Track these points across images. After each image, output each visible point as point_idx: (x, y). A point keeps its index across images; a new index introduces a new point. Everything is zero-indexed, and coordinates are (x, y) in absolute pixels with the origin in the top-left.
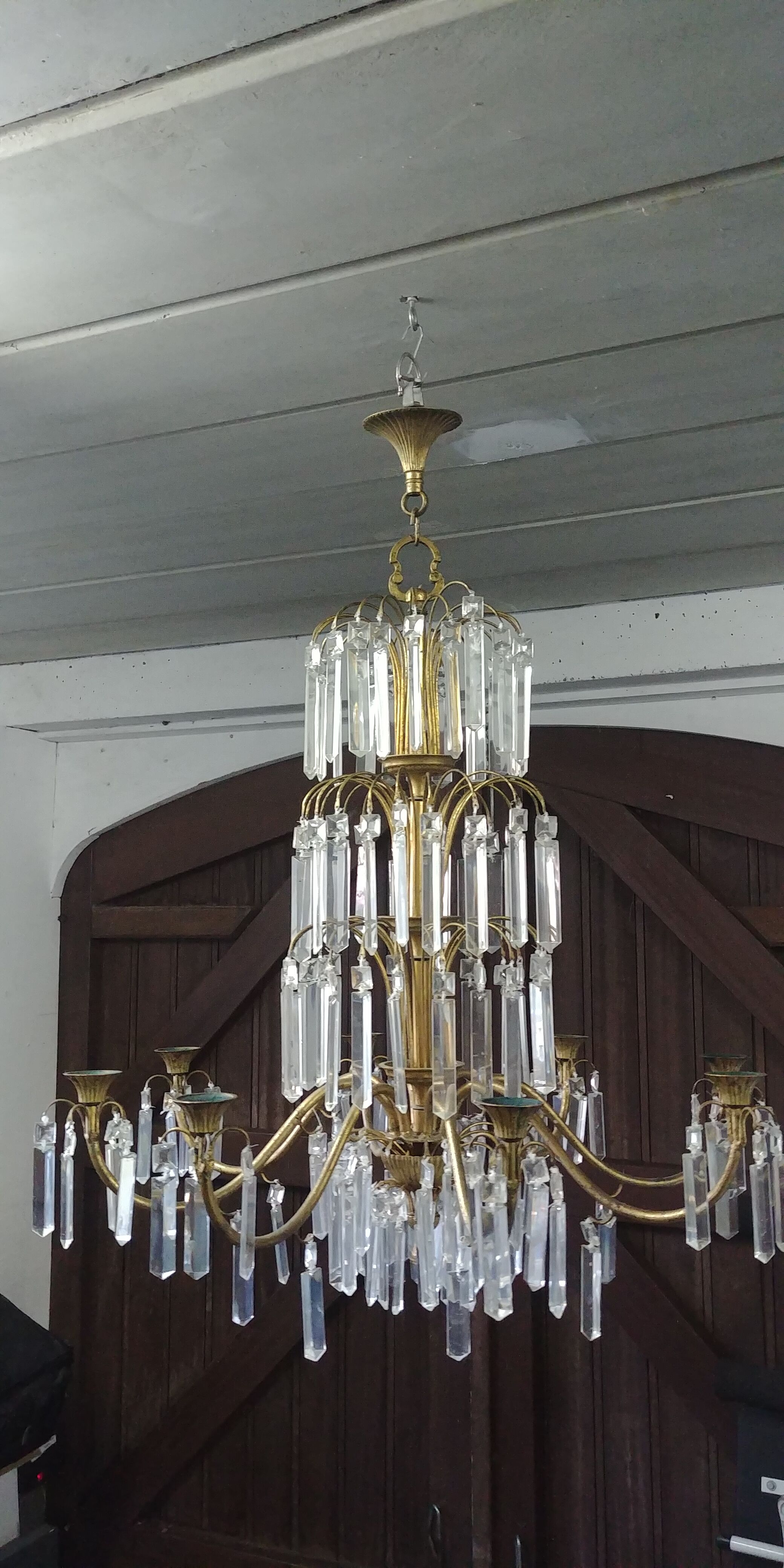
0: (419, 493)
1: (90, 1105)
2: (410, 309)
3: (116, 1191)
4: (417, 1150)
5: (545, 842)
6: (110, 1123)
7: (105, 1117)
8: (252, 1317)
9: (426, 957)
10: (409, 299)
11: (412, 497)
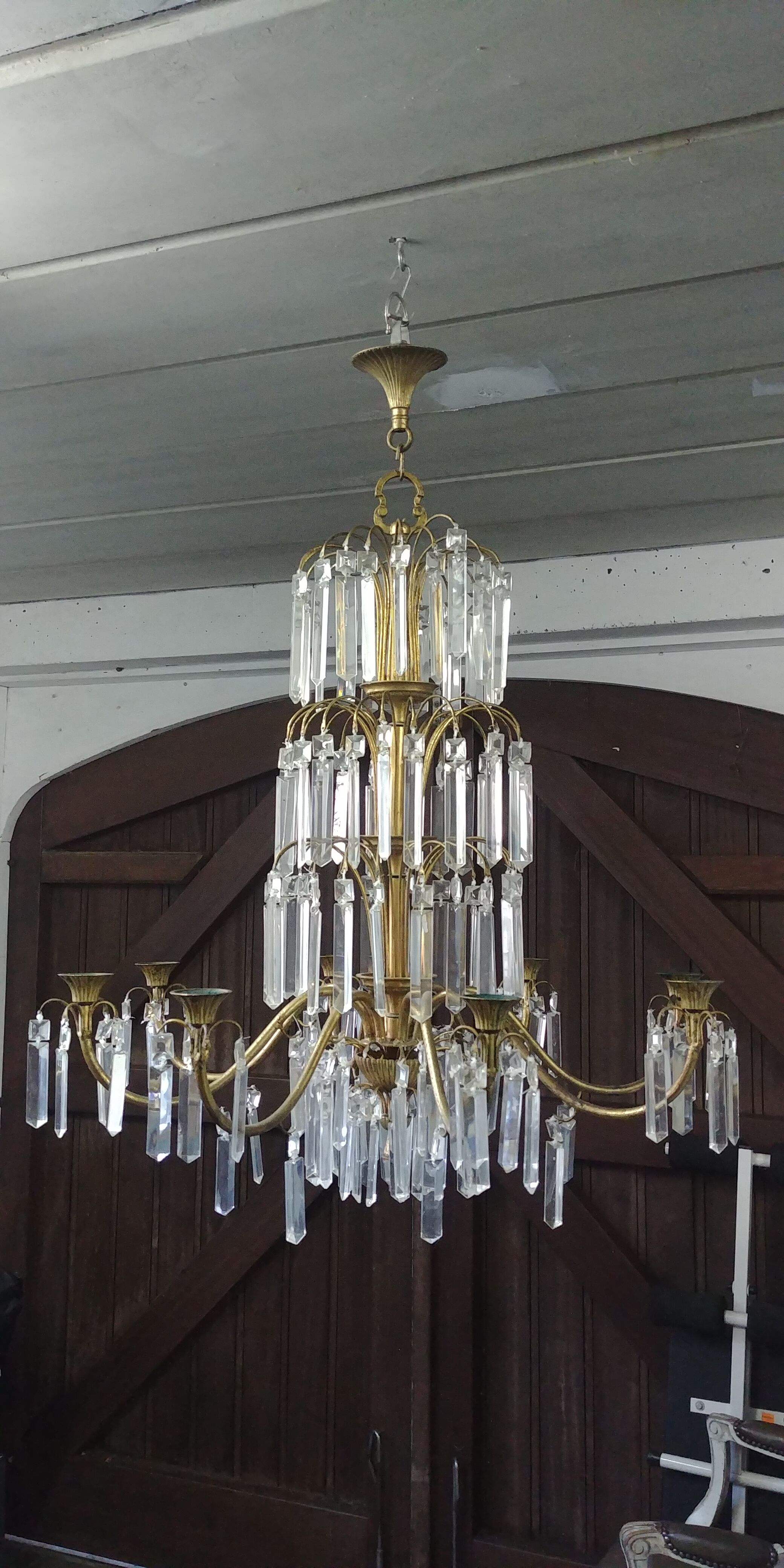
0: (404, 429)
1: (83, 1004)
2: (399, 250)
3: (107, 1087)
4: (392, 1053)
5: (519, 766)
6: (101, 1022)
7: (97, 1017)
8: (233, 1207)
9: (403, 875)
10: (398, 240)
11: (397, 433)
